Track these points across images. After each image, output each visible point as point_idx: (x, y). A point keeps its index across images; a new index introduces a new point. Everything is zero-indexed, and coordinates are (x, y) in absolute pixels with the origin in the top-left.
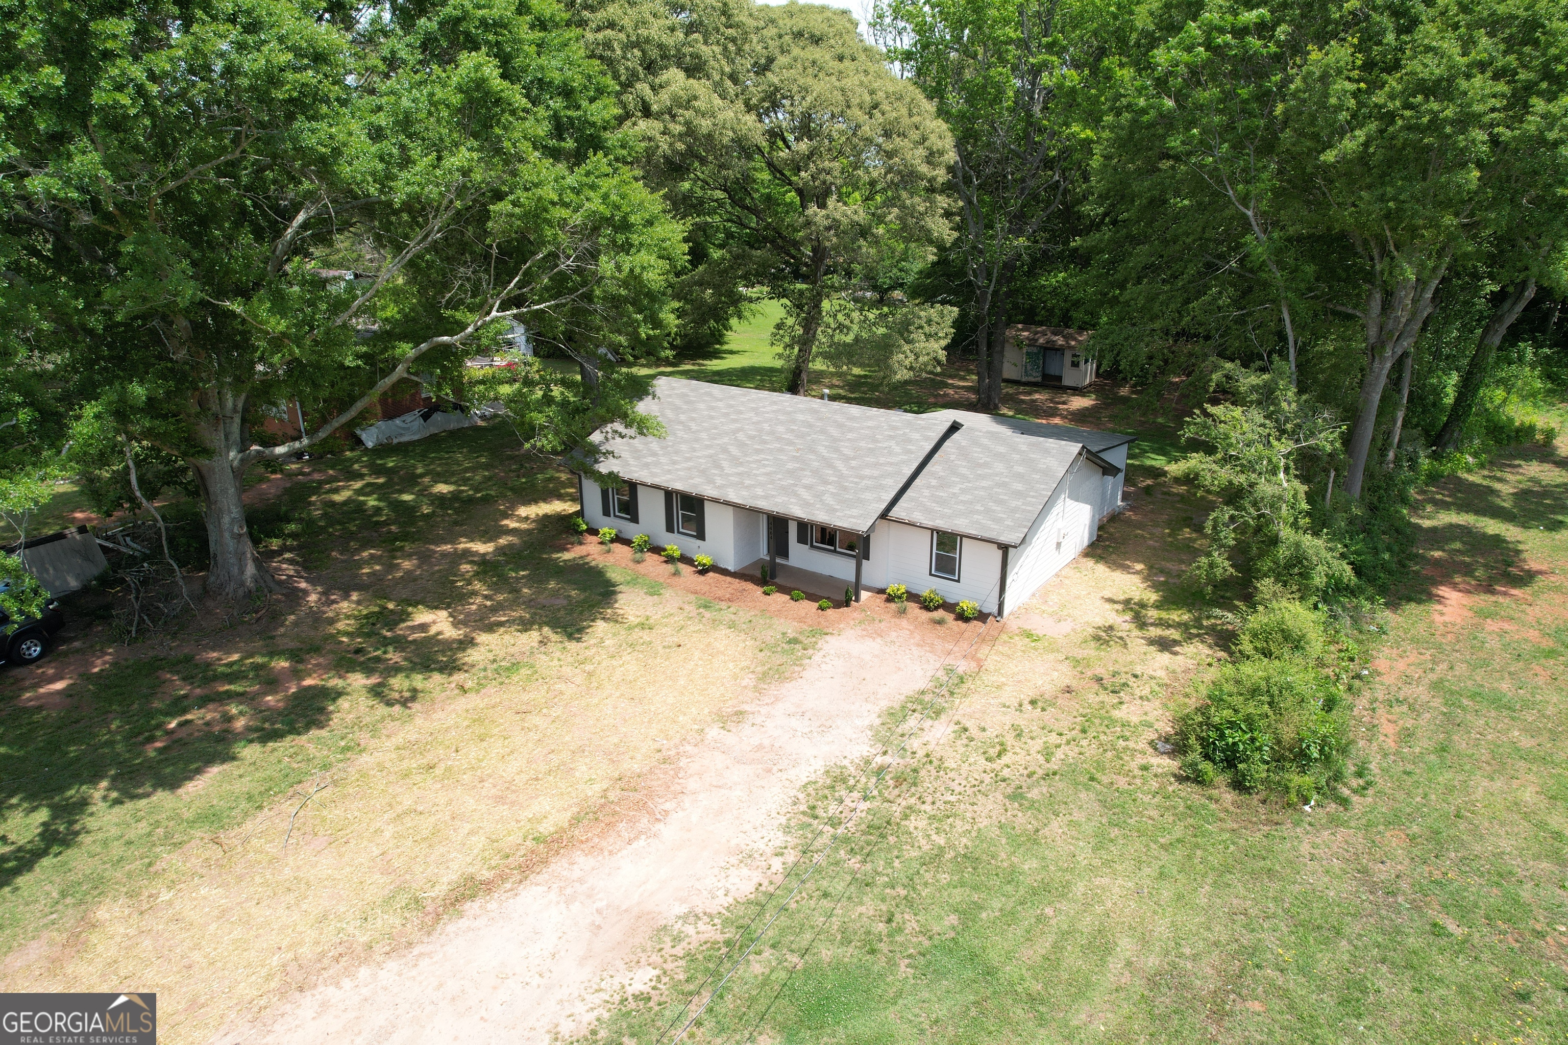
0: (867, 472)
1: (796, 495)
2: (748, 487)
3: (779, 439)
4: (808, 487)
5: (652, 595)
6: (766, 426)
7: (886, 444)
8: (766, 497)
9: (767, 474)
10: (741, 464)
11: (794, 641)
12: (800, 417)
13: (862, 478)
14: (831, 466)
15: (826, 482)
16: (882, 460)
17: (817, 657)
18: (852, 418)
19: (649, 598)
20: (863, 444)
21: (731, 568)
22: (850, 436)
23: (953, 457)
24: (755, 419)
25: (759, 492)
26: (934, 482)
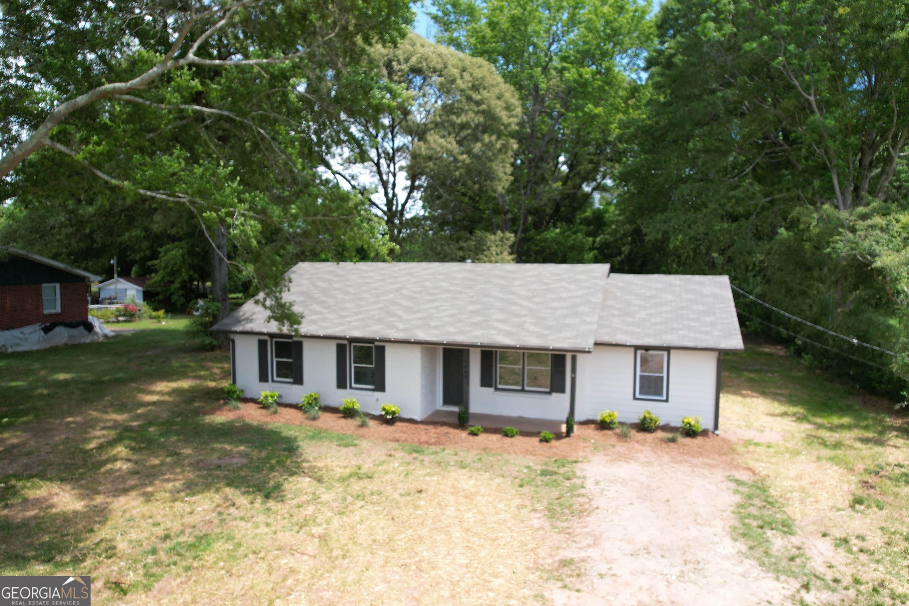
0: (556, 304)
1: (492, 327)
2: (435, 327)
3: (446, 291)
4: (503, 321)
5: (347, 446)
6: (428, 284)
7: (558, 285)
8: (461, 333)
9: (452, 316)
10: (418, 311)
11: (544, 473)
12: (459, 275)
13: (556, 309)
14: (514, 304)
15: (518, 316)
16: (564, 295)
17: (590, 484)
18: (511, 272)
19: (345, 450)
20: (535, 287)
21: (417, 417)
22: (517, 283)
23: (619, 294)
24: (413, 280)
25: (451, 329)
26: (616, 312)
